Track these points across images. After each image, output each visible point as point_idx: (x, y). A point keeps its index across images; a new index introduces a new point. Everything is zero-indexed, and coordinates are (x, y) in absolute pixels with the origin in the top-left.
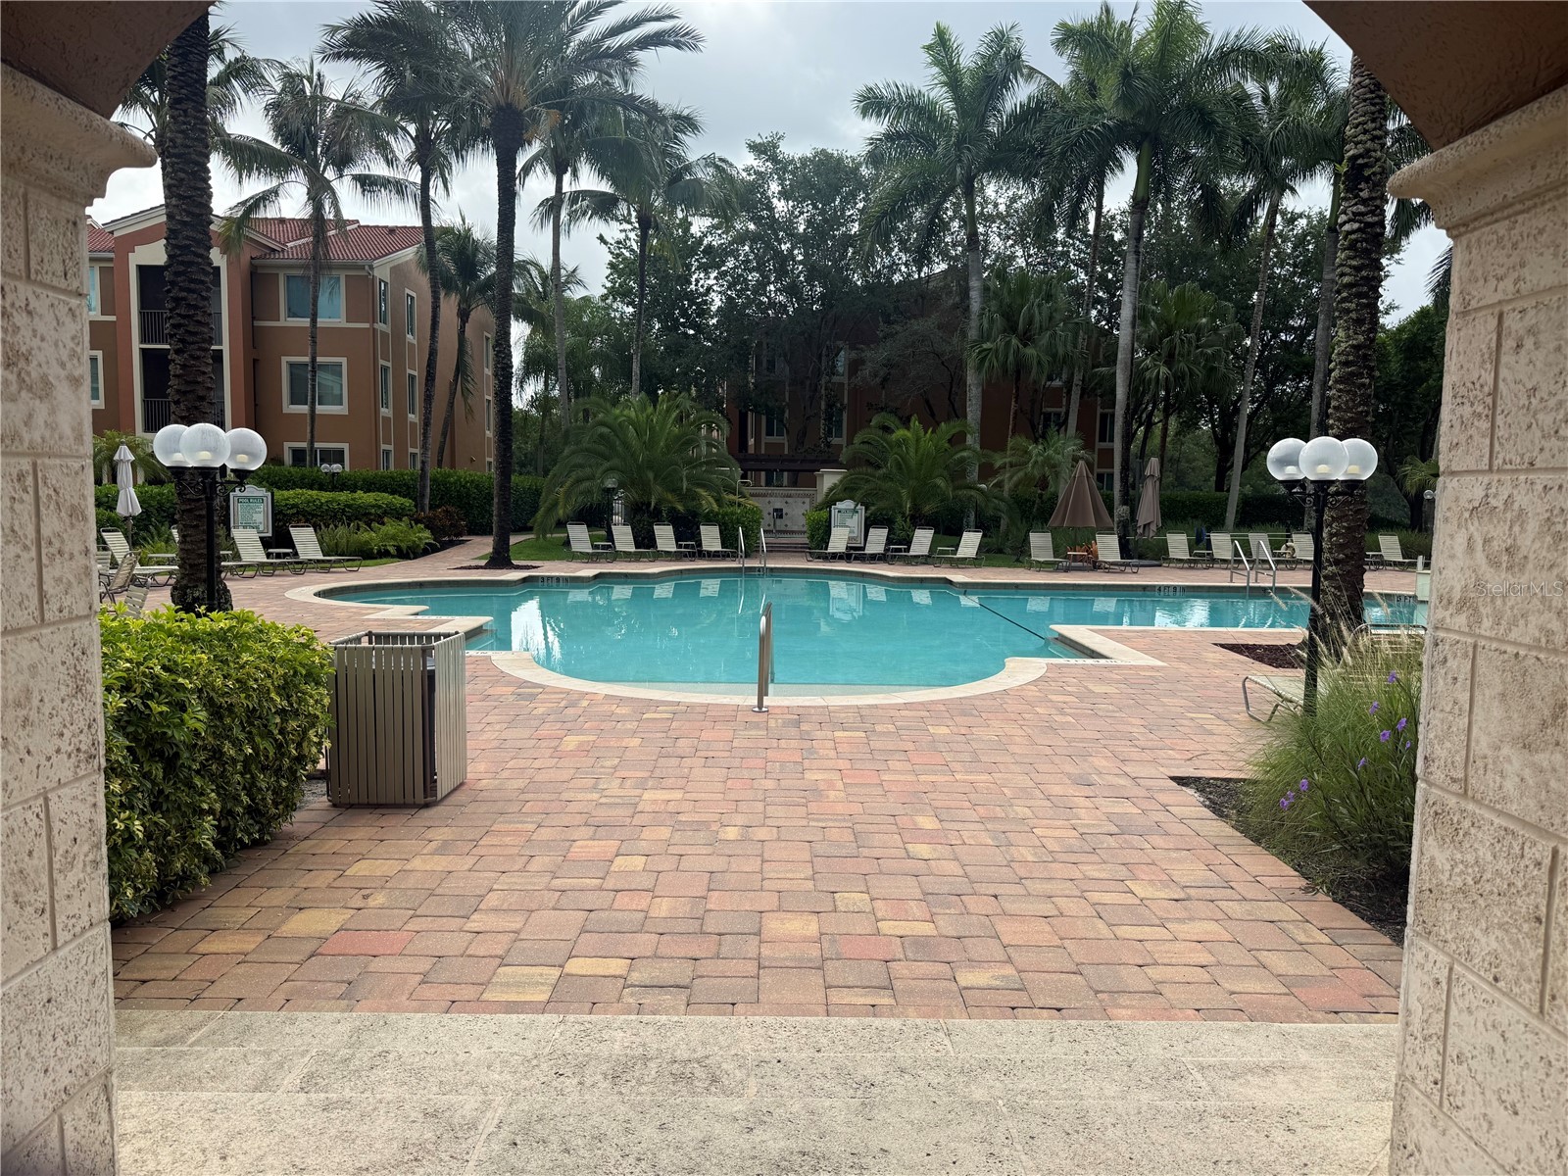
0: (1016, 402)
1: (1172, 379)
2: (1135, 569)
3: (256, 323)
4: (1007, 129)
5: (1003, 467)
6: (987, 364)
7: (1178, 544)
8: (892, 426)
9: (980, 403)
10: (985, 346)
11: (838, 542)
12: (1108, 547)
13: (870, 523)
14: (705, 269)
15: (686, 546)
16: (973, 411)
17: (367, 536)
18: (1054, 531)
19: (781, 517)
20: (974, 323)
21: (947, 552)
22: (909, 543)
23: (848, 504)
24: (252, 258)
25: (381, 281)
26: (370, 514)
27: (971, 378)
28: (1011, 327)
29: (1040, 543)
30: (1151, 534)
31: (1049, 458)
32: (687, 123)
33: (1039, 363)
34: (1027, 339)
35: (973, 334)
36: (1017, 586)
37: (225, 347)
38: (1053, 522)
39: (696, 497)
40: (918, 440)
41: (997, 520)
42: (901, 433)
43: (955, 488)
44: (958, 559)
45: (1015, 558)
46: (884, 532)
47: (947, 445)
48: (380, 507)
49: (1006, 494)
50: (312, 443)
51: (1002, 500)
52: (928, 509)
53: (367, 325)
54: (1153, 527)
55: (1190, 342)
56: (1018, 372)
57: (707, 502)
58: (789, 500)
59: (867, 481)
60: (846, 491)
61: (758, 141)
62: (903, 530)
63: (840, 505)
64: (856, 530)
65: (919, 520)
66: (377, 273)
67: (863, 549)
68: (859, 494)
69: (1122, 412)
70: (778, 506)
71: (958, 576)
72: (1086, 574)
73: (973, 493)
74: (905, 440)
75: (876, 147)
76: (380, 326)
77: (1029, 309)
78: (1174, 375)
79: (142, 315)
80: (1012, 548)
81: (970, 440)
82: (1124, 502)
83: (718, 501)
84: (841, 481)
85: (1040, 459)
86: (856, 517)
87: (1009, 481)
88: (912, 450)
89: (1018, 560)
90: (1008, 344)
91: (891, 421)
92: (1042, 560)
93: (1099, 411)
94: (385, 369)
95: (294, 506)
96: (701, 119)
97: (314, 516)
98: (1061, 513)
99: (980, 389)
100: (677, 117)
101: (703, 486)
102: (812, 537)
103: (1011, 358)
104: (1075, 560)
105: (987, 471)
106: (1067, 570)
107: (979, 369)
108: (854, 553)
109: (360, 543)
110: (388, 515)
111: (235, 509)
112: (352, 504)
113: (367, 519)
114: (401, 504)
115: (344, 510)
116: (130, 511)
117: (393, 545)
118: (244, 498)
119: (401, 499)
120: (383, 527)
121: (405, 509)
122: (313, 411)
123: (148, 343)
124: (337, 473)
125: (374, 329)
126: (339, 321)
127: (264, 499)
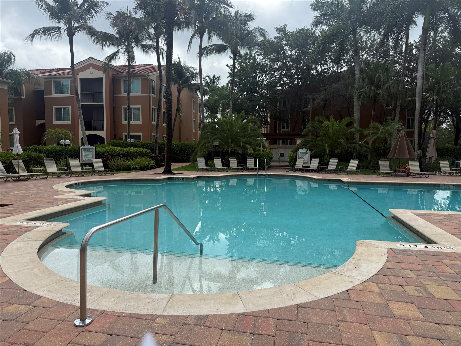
0: (374, 111)
1: (439, 101)
2: (427, 176)
3: (115, 95)
4: (370, 9)
5: (369, 134)
6: (362, 97)
7: (445, 165)
8: (323, 121)
9: (360, 112)
10: (361, 90)
11: (299, 164)
12: (414, 166)
13: (312, 157)
14: (261, 73)
15: (241, 166)
16: (357, 115)
17: (130, 163)
18: (390, 159)
19: (283, 156)
20: (357, 82)
21: (343, 168)
22: (327, 165)
23: (304, 150)
24: (113, 75)
25: (152, 80)
26: (134, 155)
27: (356, 103)
28: (372, 84)
29: (384, 165)
30: (433, 161)
31: (388, 130)
32: (250, 17)
33: (383, 96)
34: (378, 87)
35: (356, 86)
36: (373, 184)
37: (104, 103)
38: (390, 156)
39: (246, 148)
40: (333, 125)
41: (366, 156)
42: (326, 123)
43: (347, 144)
44: (348, 171)
45: (373, 171)
46: (318, 161)
47: (345, 127)
48: (138, 153)
49: (370, 145)
50: (129, 133)
51: (368, 148)
52: (337, 152)
53: (147, 95)
54: (434, 159)
55: (447, 86)
56: (375, 100)
57: (250, 150)
58: (286, 150)
59: (312, 141)
60: (304, 145)
61: (279, 27)
62: (327, 160)
63: (300, 151)
64: (307, 160)
65: (333, 156)
66: (150, 77)
67: (309, 167)
68: (308, 146)
69: (419, 113)
70: (282, 152)
71: (346, 179)
72: (404, 178)
73: (355, 145)
74: (328, 126)
75: (318, 19)
76: (152, 95)
77: (379, 75)
78: (440, 99)
79: (81, 94)
80: (372, 167)
81: (355, 125)
82: (420, 149)
83: (254, 150)
84: (301, 142)
85: (384, 130)
86: (307, 155)
87: (371, 140)
88: (331, 129)
89: (374, 172)
90: (370, 89)
91: (322, 118)
92: (384, 172)
93: (407, 117)
94: (154, 109)
95: (108, 152)
96: (255, 15)
97: (114, 156)
98: (393, 152)
99: (359, 107)
100: (246, 16)
101: (249, 144)
102: (290, 163)
103: (372, 94)
104: (399, 172)
105: (362, 137)
106: (396, 176)
107: (359, 99)
108: (305, 169)
109: (127, 165)
110: (140, 155)
111: (82, 153)
112: (128, 152)
113: (132, 157)
114: (146, 152)
115: (125, 154)
116: (17, 152)
117: (139, 166)
118: (85, 149)
119: (147, 150)
120: (137, 159)
121: (147, 153)
122: (129, 123)
123: (83, 103)
124: (132, 142)
125: (149, 96)
126: (139, 94)
127: (93, 149)
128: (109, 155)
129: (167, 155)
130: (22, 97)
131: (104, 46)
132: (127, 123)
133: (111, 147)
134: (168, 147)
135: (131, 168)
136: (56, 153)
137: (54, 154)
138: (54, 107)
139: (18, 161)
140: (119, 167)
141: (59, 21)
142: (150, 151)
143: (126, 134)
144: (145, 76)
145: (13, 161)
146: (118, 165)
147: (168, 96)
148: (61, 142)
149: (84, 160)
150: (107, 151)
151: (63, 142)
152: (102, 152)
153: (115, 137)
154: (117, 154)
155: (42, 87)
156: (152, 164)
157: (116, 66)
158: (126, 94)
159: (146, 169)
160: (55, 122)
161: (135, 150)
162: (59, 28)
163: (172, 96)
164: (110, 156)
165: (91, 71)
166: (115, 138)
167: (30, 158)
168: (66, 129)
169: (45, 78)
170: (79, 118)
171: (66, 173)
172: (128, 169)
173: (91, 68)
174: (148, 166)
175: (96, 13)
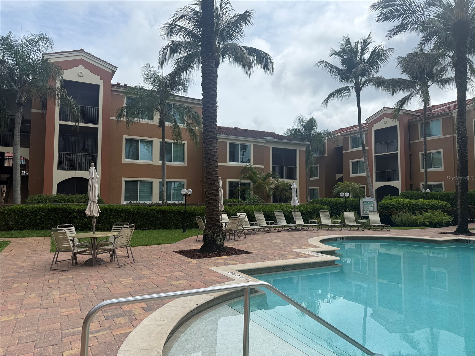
3: (411, 142)
17: (419, 217)
24: (409, 120)
26: (424, 208)
37: (399, 152)
48: (429, 205)
50: (426, 182)
53: (451, 136)
66: (453, 116)
79: (375, 145)
95: (393, 205)
97: (400, 209)
109: (413, 220)
110: (432, 208)
111: (363, 205)
112: (416, 204)
113: (421, 210)
114: (441, 204)
115: (412, 206)
116: (294, 204)
117: (428, 221)
118: (366, 201)
119: (442, 202)
120: (427, 213)
121: (442, 206)
122: (426, 171)
123: (377, 154)
124: (428, 193)
125: (453, 136)
126: (440, 136)
127: (374, 202)
128: (394, 207)
129: (461, 208)
130: (325, 155)
131: (394, 94)
132: (424, 171)
133: (397, 199)
134: (462, 198)
135: (418, 223)
136: (340, 205)
137: (338, 206)
138: (350, 161)
139: (295, 213)
140: (403, 222)
141: (348, 81)
142: (447, 203)
143: (424, 183)
144: (448, 114)
145: (292, 212)
146: (402, 219)
147: (461, 133)
148: (341, 195)
149: (365, 212)
150: (392, 203)
151: (343, 195)
152: (386, 205)
153: (411, 187)
154: (403, 207)
155: (340, 144)
156: (448, 220)
157: (415, 111)
158: (423, 139)
159: (438, 226)
160: (352, 175)
161: (426, 202)
162: (348, 87)
163: (466, 132)
164: (395, 209)
165: (385, 121)
166: (411, 189)
167: (314, 209)
168: (354, 181)
169: (343, 136)
170: (365, 169)
171: (338, 226)
172: (414, 225)
173: (385, 118)
174: (442, 222)
175: (382, 62)
